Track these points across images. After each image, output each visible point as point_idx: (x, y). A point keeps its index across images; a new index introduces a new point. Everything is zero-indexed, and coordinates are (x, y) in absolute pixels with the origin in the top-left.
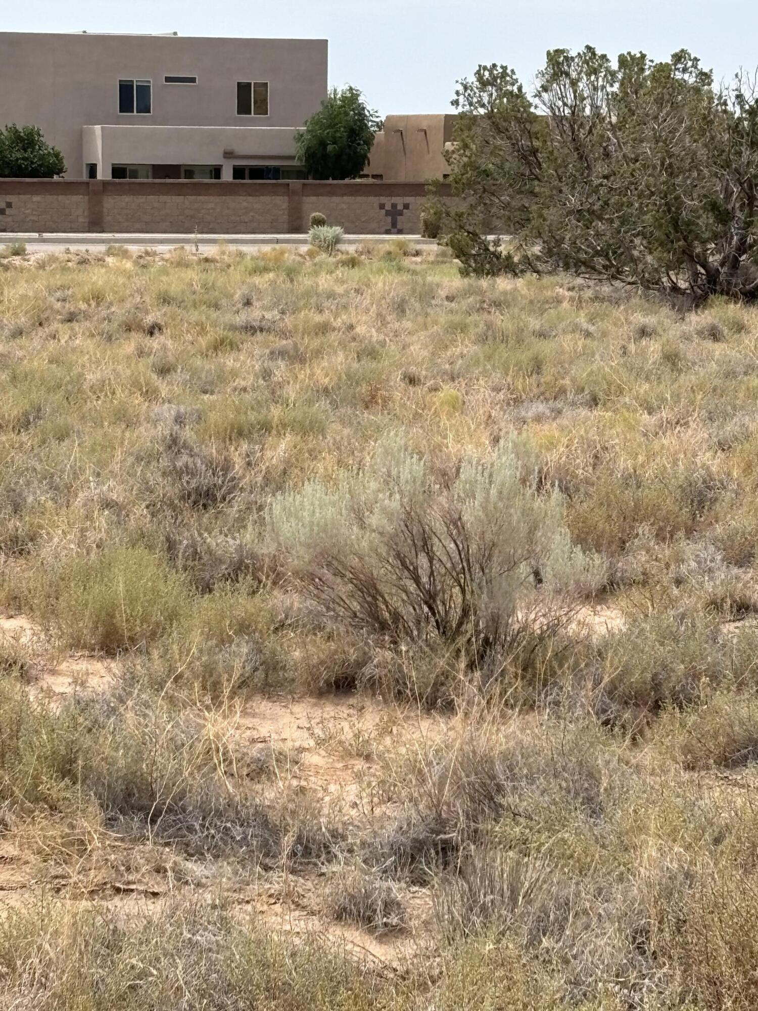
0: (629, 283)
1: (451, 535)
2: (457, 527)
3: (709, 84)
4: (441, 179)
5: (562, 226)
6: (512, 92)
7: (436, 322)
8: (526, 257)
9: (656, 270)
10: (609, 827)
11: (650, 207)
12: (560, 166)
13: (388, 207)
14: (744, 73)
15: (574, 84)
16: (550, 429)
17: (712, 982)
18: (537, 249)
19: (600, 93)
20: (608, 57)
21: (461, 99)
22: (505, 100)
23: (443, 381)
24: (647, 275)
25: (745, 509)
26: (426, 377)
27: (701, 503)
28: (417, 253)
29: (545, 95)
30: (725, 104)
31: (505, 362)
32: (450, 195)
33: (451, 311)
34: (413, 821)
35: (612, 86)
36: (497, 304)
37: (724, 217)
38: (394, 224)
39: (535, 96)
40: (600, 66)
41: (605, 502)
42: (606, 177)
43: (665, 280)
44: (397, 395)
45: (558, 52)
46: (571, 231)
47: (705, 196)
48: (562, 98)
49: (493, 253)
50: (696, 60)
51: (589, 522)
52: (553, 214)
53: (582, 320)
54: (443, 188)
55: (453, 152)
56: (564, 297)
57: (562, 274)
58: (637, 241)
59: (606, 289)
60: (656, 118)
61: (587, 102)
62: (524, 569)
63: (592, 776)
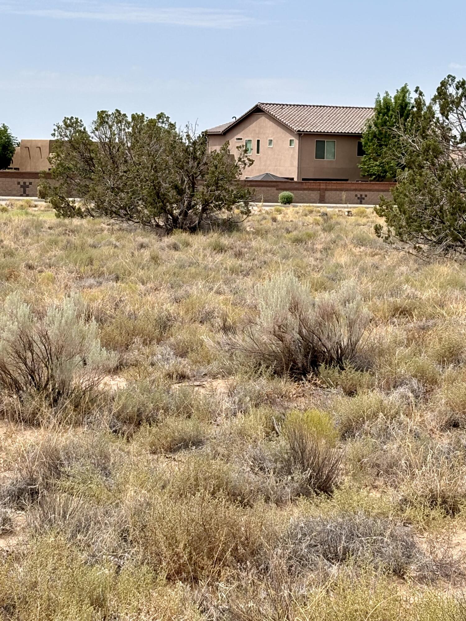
0: (136, 222)
1: (42, 342)
2: (45, 338)
3: (174, 129)
4: (47, 171)
5: (104, 195)
6: (80, 131)
7: (43, 240)
8: (88, 209)
9: (149, 216)
10: (113, 482)
11: (146, 187)
12: (104, 166)
13: (22, 184)
14: (190, 125)
15: (110, 127)
16: (95, 291)
17: (158, 555)
18: (93, 205)
19: (123, 132)
20: (127, 115)
21: (56, 133)
22: (77, 134)
23: (45, 268)
24: (144, 219)
25: (184, 330)
26: (37, 266)
27: (165, 327)
28: (36, 206)
29: (97, 133)
30: (181, 139)
31: (76, 259)
32: (51, 179)
33: (51, 234)
34: (19, 480)
35: (128, 129)
36: (73, 231)
37: (181, 192)
38: (25, 192)
39: (92, 133)
40: (123, 119)
41: (120, 327)
42: (125, 172)
43: (153, 221)
44: (22, 274)
45: (103, 112)
46: (109, 197)
47: (172, 182)
48: (105, 134)
49: (72, 207)
50: (168, 118)
51: (112, 336)
52: (100, 189)
53: (113, 239)
54: (47, 175)
55: (53, 158)
56: (105, 228)
57: (104, 218)
58: (140, 202)
59: (125, 225)
60: (149, 144)
61: (117, 136)
62: (77, 358)
63: (106, 457)
